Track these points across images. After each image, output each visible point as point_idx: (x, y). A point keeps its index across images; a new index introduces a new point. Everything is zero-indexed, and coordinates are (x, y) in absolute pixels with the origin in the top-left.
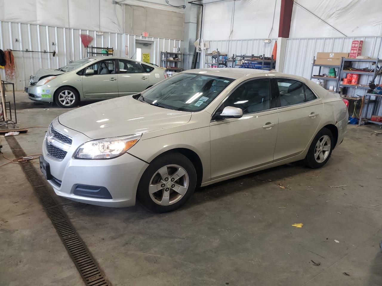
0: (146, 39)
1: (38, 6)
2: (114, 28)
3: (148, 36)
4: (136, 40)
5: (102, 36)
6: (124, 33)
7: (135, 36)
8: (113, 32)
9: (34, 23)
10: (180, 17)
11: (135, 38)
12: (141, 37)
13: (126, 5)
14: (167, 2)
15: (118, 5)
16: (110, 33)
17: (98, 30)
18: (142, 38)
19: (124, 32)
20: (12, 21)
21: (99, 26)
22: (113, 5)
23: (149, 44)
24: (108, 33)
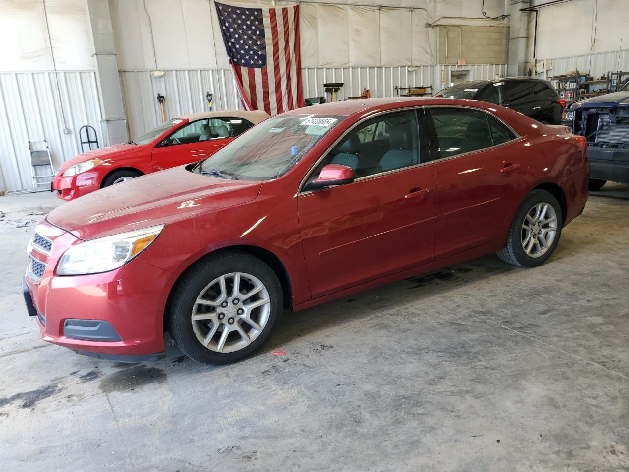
0: (462, 68)
1: (351, 43)
2: (427, 59)
3: (465, 65)
4: (452, 71)
5: (414, 72)
6: (437, 64)
7: (450, 67)
8: (425, 64)
9: (347, 66)
10: (500, 32)
11: (450, 69)
12: (457, 66)
13: (441, 26)
14: (484, 14)
15: (430, 28)
16: (422, 67)
17: (410, 64)
18: (458, 68)
19: (438, 62)
20: (327, 66)
21: (411, 59)
22: (425, 29)
23: (461, 75)
24: (420, 66)
